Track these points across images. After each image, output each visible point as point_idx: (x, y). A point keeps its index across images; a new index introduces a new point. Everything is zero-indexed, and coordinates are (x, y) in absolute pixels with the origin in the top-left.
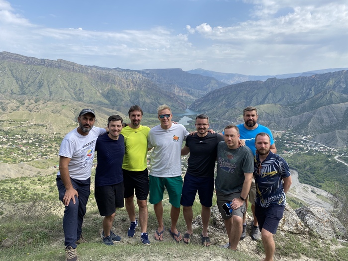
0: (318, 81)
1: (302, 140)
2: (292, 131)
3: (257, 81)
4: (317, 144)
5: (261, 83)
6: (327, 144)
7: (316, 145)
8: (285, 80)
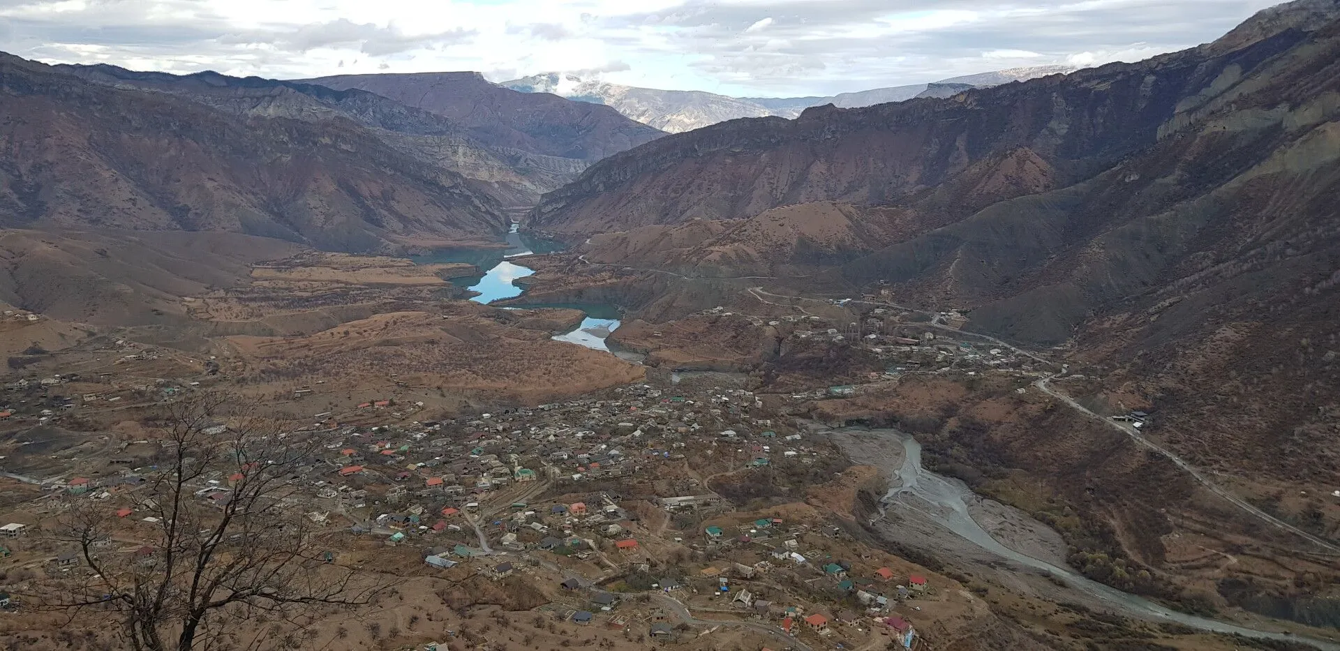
0: (980, 113)
1: (929, 329)
3: (769, 118)
4: (980, 340)
5: (784, 125)
8: (865, 111)
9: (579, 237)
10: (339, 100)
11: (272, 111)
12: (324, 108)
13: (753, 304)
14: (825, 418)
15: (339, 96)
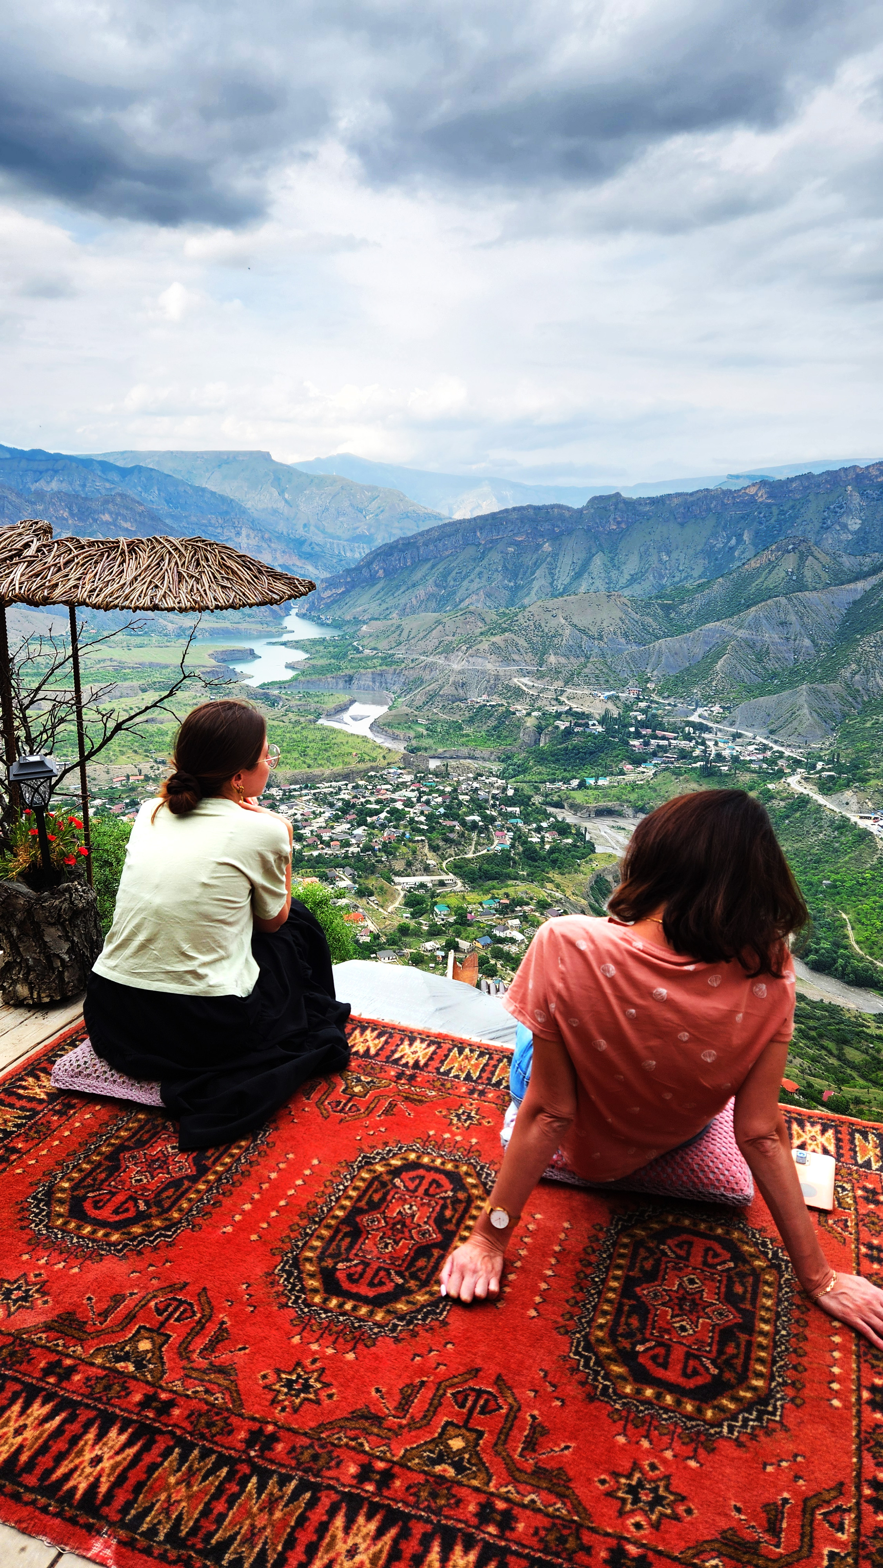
0: (769, 506)
1: (690, 724)
2: (660, 694)
3: (553, 507)
4: (740, 736)
5: (567, 514)
6: (772, 732)
7: (736, 736)
8: (653, 501)
9: (357, 622)
10: (124, 477)
11: (54, 485)
12: (108, 485)
13: (518, 693)
14: (575, 808)
15: (124, 472)
